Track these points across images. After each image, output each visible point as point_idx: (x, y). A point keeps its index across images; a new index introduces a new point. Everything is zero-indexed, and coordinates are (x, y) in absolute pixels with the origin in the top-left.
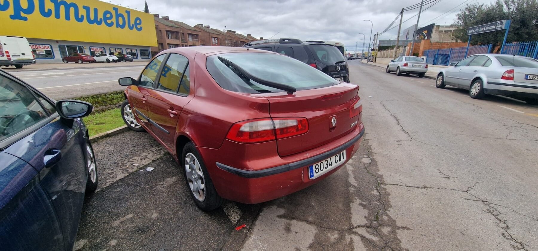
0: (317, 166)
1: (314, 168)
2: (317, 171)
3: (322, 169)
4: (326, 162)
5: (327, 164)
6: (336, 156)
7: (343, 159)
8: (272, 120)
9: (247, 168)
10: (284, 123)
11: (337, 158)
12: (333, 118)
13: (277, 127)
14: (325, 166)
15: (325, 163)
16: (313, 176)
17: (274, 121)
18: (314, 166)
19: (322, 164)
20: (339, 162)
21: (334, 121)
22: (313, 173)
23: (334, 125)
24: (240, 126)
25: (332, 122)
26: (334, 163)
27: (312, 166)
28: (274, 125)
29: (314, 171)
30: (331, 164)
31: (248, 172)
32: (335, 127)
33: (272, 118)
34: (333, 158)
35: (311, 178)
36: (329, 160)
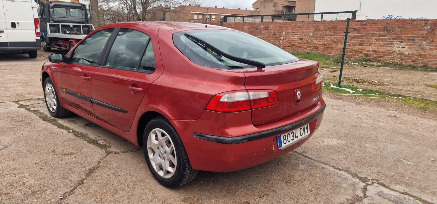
0: (285, 137)
1: (282, 139)
2: (285, 142)
3: (289, 141)
4: (293, 133)
5: (293, 136)
6: (301, 129)
7: (308, 133)
8: (247, 92)
9: (227, 135)
10: (257, 95)
11: (302, 131)
12: (298, 92)
13: (252, 98)
14: (292, 138)
15: (292, 135)
16: (281, 146)
17: (249, 92)
18: (282, 136)
19: (289, 135)
20: (303, 136)
21: (299, 95)
22: (281, 144)
23: (299, 98)
24: (221, 97)
25: (297, 95)
26: (299, 135)
27: (280, 136)
28: (249, 96)
29: (282, 142)
30: (296, 136)
31: (228, 139)
32: (299, 100)
33: (247, 90)
34: (298, 130)
35: (280, 148)
36: (294, 131)
